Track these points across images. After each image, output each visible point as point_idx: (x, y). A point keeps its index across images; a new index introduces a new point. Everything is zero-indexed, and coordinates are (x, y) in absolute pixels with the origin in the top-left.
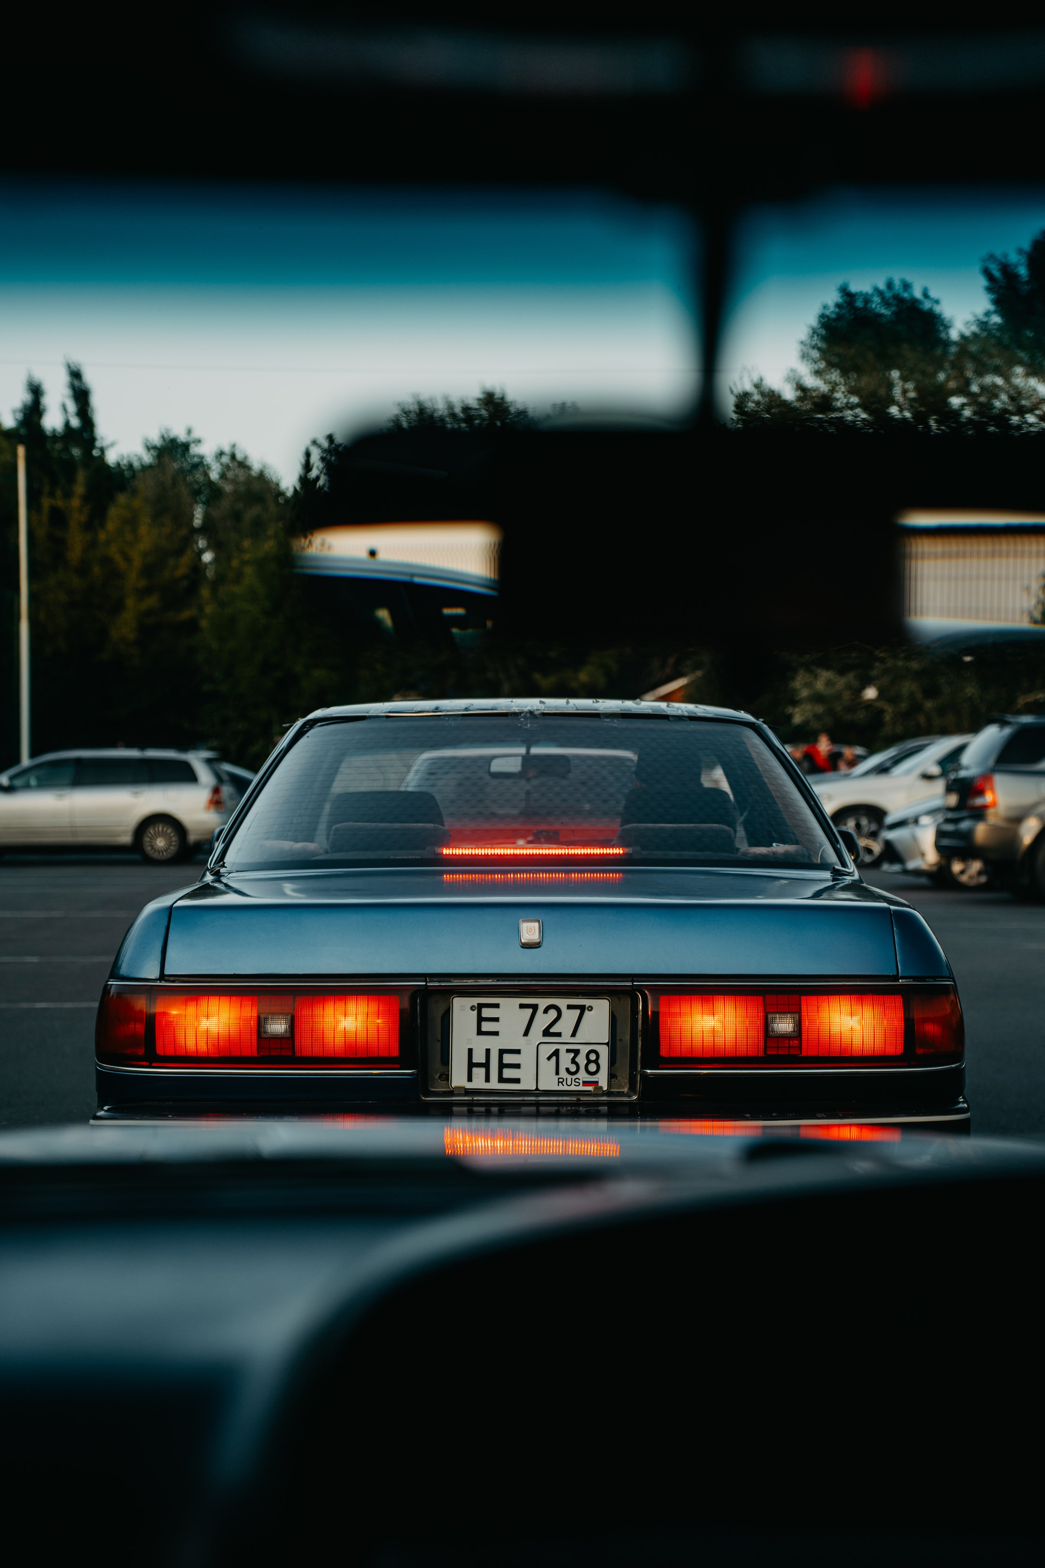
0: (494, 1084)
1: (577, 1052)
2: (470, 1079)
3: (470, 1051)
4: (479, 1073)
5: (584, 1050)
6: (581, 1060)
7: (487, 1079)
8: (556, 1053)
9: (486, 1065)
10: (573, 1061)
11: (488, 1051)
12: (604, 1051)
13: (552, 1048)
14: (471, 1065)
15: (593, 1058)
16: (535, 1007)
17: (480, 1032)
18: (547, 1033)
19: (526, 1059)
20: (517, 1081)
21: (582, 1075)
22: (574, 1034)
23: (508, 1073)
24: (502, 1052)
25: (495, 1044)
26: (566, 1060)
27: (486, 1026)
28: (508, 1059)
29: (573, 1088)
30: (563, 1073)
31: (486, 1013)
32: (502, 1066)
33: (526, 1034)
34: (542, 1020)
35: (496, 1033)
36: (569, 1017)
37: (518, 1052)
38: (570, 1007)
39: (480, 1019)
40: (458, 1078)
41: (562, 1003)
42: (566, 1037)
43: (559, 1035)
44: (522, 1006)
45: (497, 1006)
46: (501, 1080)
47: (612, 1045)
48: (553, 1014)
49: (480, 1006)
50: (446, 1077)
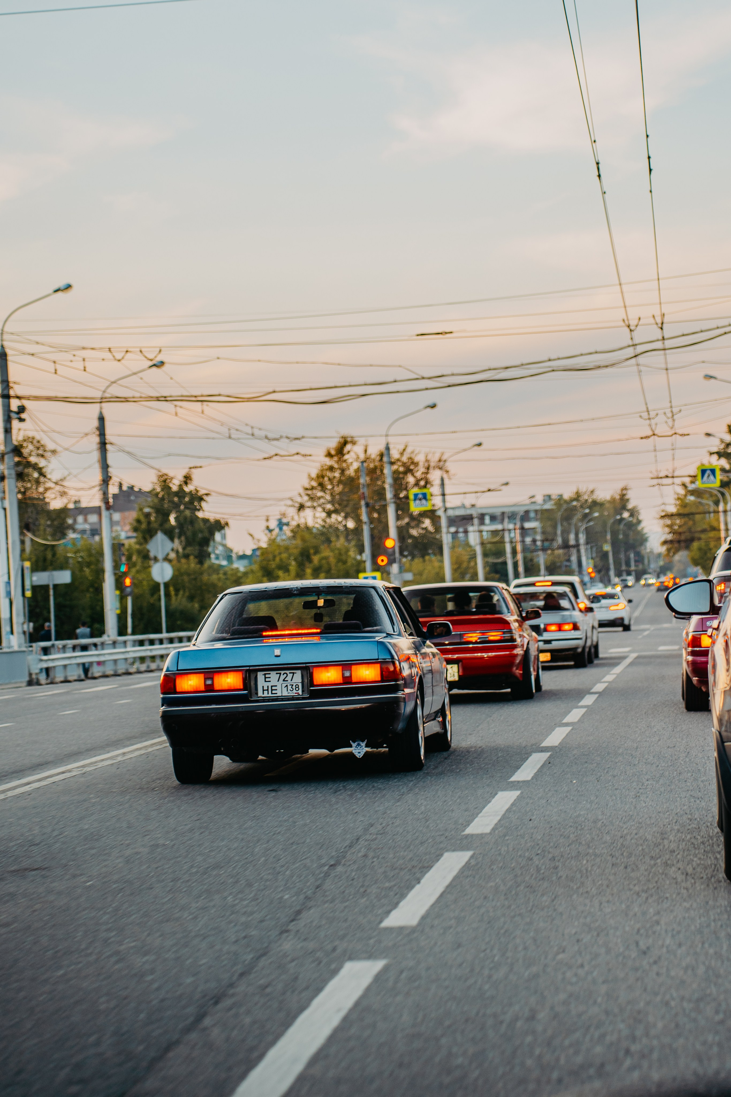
0: (270, 695)
1: (292, 685)
2: (263, 694)
3: (263, 687)
4: (266, 692)
5: (295, 684)
6: (294, 687)
7: (268, 694)
8: (287, 686)
9: (268, 690)
10: (292, 687)
11: (268, 686)
12: (300, 685)
13: (286, 684)
14: (263, 690)
15: (297, 686)
16: (280, 674)
17: (265, 681)
18: (284, 680)
19: (279, 688)
20: (276, 694)
21: (294, 691)
22: (291, 680)
23: (274, 692)
24: (272, 686)
25: (270, 684)
26: (289, 687)
27: (267, 680)
28: (273, 688)
29: (292, 695)
30: (289, 691)
31: (267, 676)
32: (272, 690)
33: (278, 681)
34: (283, 677)
35: (270, 681)
36: (290, 676)
37: (276, 686)
38: (290, 673)
39: (265, 678)
40: (260, 694)
41: (288, 672)
42: (289, 681)
43: (287, 681)
44: (277, 673)
45: (270, 674)
46: (272, 693)
47: (303, 683)
48: (285, 675)
49: (265, 674)
50: (257, 694)
